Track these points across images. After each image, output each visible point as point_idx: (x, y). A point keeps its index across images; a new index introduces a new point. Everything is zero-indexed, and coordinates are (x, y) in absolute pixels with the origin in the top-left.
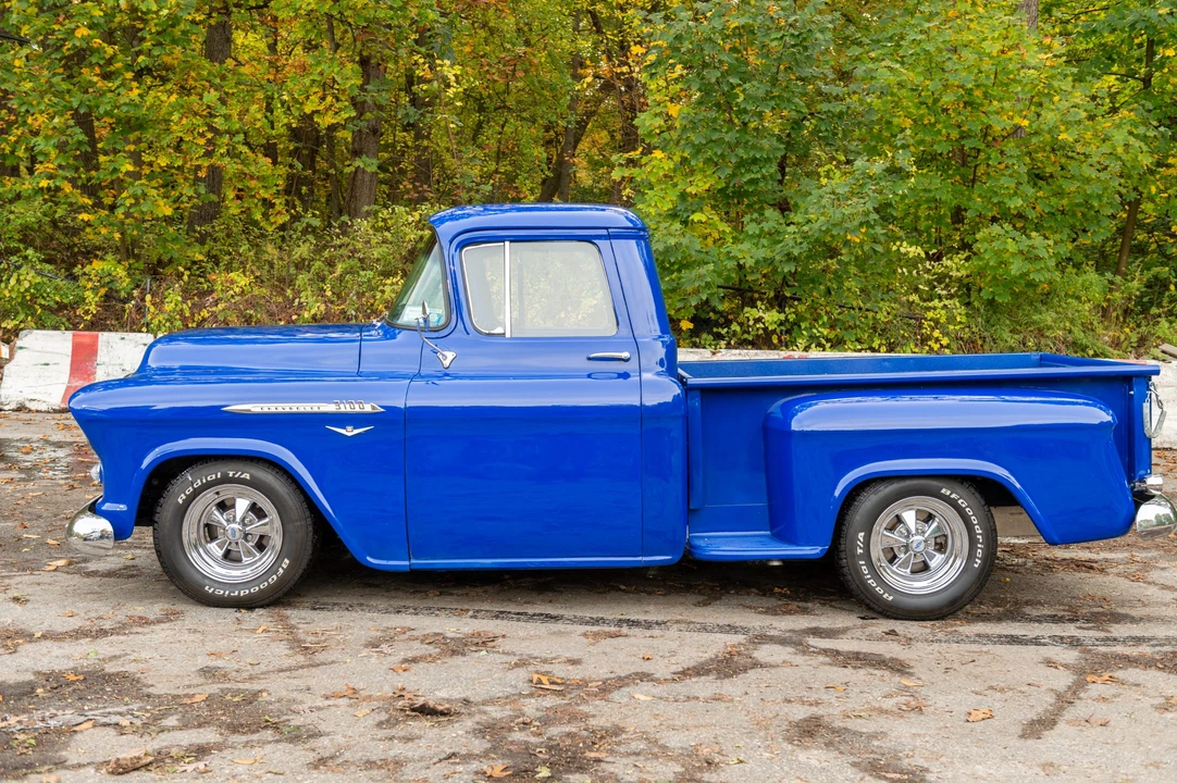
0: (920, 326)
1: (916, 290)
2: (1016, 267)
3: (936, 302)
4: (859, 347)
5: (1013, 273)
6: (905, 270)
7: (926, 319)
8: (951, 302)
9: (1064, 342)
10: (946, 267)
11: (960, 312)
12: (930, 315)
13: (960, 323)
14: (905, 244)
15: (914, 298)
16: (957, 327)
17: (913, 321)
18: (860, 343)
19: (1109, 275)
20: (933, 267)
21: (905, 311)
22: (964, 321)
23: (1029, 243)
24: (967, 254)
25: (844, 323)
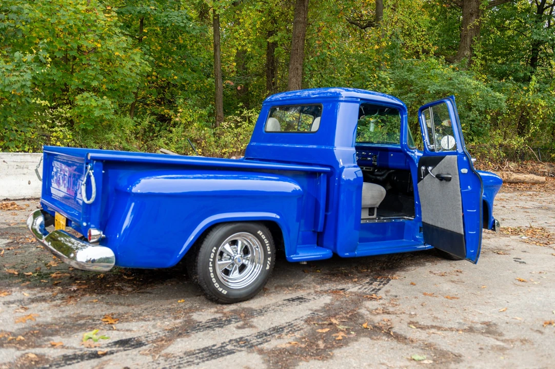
0: (50, 140)
1: (45, 122)
2: (97, 113)
3: (56, 128)
4: (17, 150)
5: (95, 115)
6: (39, 113)
7: (52, 137)
8: (64, 128)
9: (120, 148)
10: (60, 112)
11: (69, 134)
12: (54, 134)
13: (69, 138)
14: (39, 99)
15: (45, 126)
16: (68, 141)
17: (45, 138)
18: (18, 148)
19: (135, 119)
20: (53, 112)
21: (41, 132)
22: (71, 137)
23: (102, 101)
24: (70, 106)
25: (9, 138)
